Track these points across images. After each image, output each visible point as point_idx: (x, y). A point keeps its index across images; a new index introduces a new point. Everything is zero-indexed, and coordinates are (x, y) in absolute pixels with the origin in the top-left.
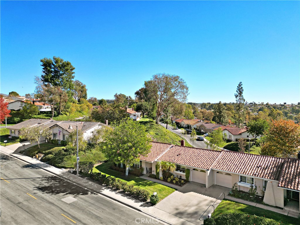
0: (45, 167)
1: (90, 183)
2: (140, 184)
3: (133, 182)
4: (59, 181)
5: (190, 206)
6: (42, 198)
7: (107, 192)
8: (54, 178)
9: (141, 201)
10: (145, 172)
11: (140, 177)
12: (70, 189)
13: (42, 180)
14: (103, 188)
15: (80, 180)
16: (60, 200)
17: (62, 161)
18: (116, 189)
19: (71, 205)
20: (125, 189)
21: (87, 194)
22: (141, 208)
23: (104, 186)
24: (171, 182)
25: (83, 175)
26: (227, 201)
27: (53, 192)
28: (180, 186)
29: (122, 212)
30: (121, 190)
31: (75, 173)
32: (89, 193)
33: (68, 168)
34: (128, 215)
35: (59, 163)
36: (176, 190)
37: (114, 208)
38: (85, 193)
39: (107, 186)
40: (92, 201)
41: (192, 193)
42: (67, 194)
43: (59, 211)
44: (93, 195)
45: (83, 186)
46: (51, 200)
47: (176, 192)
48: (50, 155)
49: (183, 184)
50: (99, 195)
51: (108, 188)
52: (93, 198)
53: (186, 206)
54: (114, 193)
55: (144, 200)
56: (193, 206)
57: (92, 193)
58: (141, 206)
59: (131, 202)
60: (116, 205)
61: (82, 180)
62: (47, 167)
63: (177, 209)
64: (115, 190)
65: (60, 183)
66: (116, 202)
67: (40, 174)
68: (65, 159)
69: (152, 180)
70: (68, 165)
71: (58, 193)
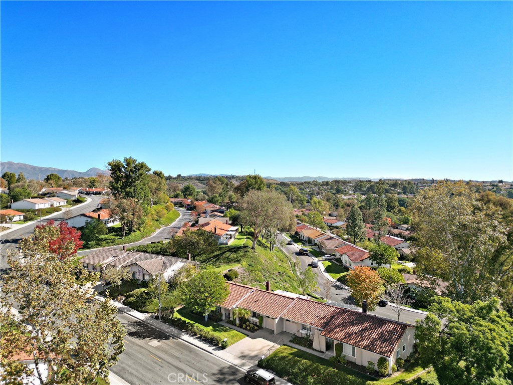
0: (128, 311)
1: (172, 329)
2: (217, 330)
3: (211, 328)
4: (144, 327)
5: (254, 351)
6: (133, 343)
7: (186, 337)
8: (139, 323)
9: (214, 346)
10: (224, 318)
11: (219, 323)
12: (154, 334)
13: (129, 326)
14: (183, 334)
15: (162, 326)
16: (147, 344)
17: (144, 306)
18: (193, 334)
19: (157, 348)
20: (201, 335)
21: (169, 339)
22: (213, 352)
23: (184, 332)
24: (246, 329)
25: (165, 320)
26: (285, 347)
27: (140, 337)
28: (253, 332)
29: (197, 354)
30: (198, 336)
31: (157, 318)
32: (171, 338)
33: (150, 313)
34: (201, 356)
35: (142, 308)
36: (247, 336)
37: (191, 351)
38: (167, 338)
39: (187, 332)
40: (173, 345)
41: (260, 339)
42: (152, 339)
43: (147, 352)
44: (174, 340)
45: (165, 331)
46: (140, 344)
47: (247, 338)
48: (132, 299)
49: (256, 330)
50: (179, 339)
51: (187, 334)
52: (174, 343)
53: (250, 351)
54: (192, 338)
55: (217, 345)
56: (256, 350)
57: (173, 338)
58: (213, 349)
59: (205, 346)
60: (193, 348)
61: (164, 325)
62: (130, 311)
63: (242, 353)
64: (193, 336)
65: (145, 328)
66: (193, 346)
67: (126, 320)
68: (147, 303)
69: (228, 326)
70: (151, 310)
71: (144, 338)
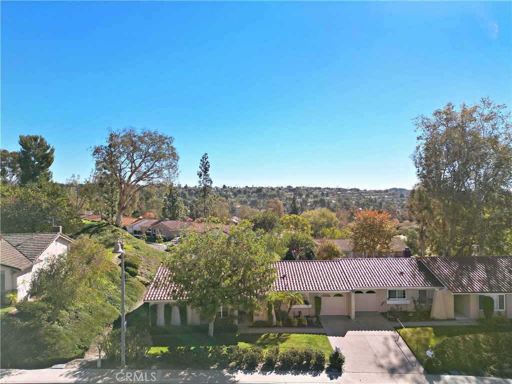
11: (240, 333)
28: (319, 327)
33: (70, 359)
49: (319, 323)
58: (331, 378)
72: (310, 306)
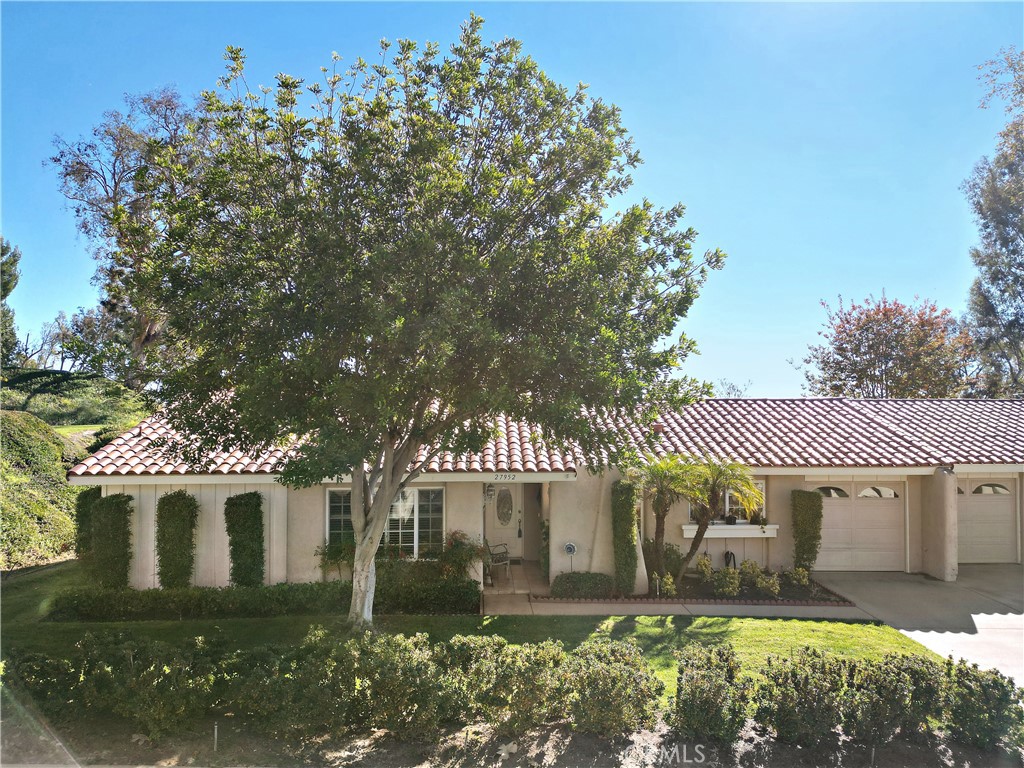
72: (771, 531)
